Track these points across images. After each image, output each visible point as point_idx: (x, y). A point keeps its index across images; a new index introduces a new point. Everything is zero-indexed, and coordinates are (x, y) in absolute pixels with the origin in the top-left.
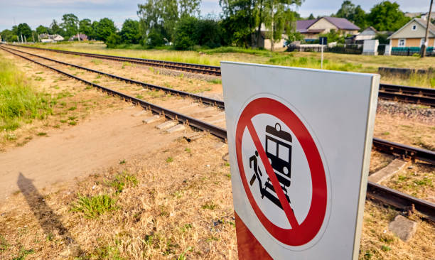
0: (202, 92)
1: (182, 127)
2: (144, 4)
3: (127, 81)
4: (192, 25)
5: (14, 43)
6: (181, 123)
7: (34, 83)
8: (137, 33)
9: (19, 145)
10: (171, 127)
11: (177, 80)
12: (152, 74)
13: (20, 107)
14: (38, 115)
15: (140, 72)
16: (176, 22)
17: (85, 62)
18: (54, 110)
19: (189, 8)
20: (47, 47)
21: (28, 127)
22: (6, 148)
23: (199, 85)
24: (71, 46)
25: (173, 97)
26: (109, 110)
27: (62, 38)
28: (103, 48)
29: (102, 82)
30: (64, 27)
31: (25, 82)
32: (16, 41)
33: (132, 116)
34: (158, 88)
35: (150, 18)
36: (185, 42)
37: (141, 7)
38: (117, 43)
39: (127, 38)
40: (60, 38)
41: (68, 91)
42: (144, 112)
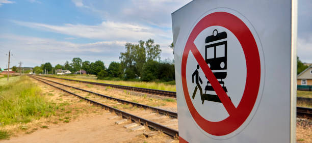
0: (159, 106)
1: (143, 128)
2: (124, 53)
3: (108, 98)
4: (155, 66)
5: (40, 74)
6: (142, 124)
7: (47, 97)
8: (118, 70)
9: (28, 133)
10: (134, 127)
11: (142, 98)
12: (125, 94)
13: (34, 109)
14: (45, 114)
15: (117, 93)
16: (144, 64)
17: (82, 86)
18: (56, 112)
19: (153, 55)
20: (60, 77)
21: (37, 121)
22: (18, 134)
23: (157, 102)
24: (75, 77)
25: (138, 109)
26: (93, 114)
27: (70, 72)
28: (95, 79)
29: (91, 98)
30: (73, 66)
31: (41, 95)
32: (41, 73)
33: (108, 119)
34: (128, 103)
35: (127, 61)
36: (149, 77)
37: (123, 54)
38: (104, 76)
39: (111, 73)
40: (69, 72)
41: (68, 102)
42: (117, 117)
